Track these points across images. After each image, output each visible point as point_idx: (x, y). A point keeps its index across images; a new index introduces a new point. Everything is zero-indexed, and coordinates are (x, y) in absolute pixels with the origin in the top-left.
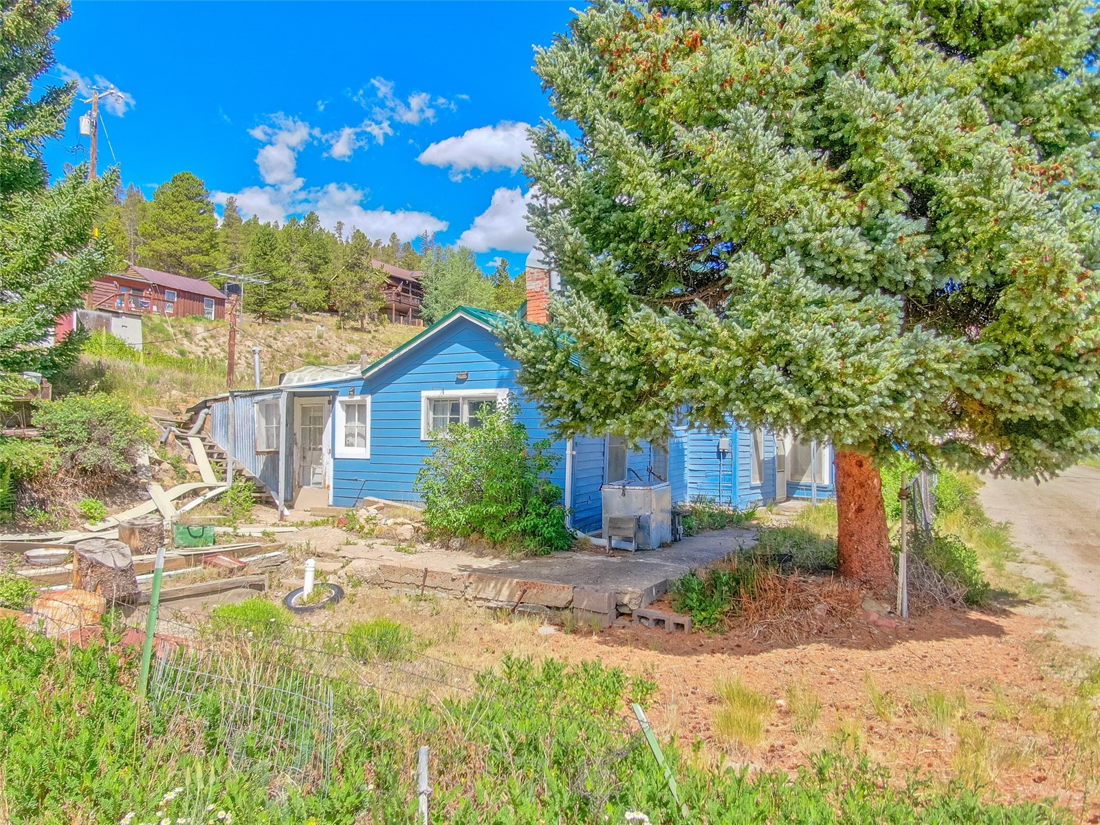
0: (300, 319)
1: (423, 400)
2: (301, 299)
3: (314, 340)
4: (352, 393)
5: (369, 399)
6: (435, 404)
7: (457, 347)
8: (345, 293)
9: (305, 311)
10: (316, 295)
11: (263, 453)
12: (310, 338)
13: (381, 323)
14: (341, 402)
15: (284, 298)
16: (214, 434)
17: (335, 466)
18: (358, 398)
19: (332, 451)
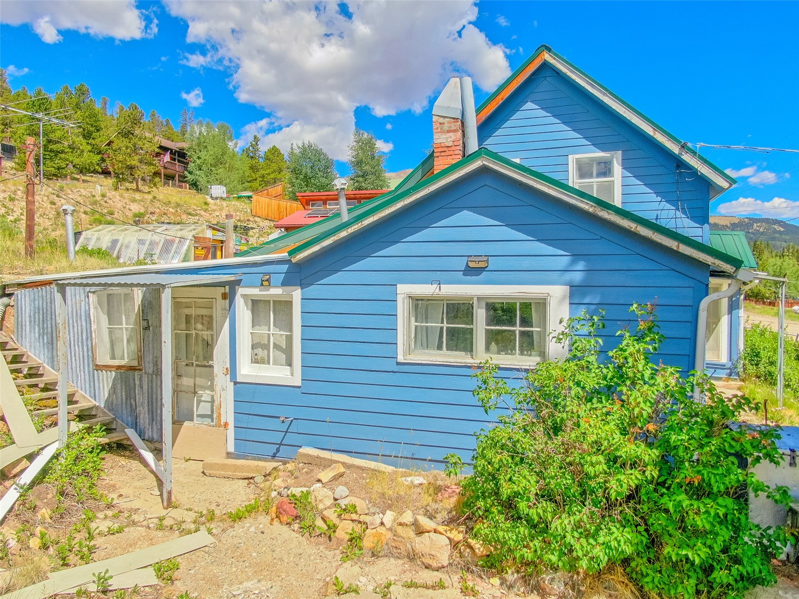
0: (78, 180)
1: (400, 299)
2: (77, 161)
3: (98, 198)
4: (265, 283)
5: (297, 294)
6: (420, 305)
7: (466, 216)
8: (120, 158)
9: (81, 172)
10: (90, 158)
11: (107, 367)
12: (94, 196)
13: (155, 185)
14: (244, 296)
15: (61, 158)
16: (20, 336)
17: (236, 394)
18: (276, 291)
19: (232, 370)
